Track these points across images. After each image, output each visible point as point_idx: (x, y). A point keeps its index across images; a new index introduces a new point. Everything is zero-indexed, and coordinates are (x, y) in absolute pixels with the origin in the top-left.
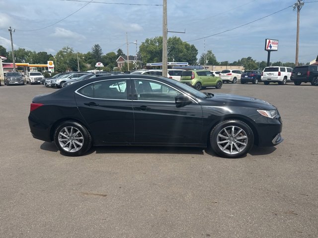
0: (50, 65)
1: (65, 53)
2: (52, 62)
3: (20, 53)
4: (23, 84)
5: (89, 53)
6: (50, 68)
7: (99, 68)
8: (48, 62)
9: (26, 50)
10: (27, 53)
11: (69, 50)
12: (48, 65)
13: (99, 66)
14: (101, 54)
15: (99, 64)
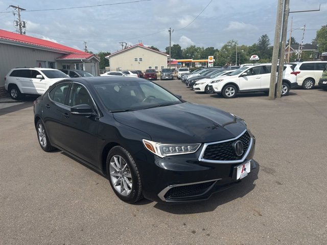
0: (211, 60)
1: (230, 47)
2: (213, 57)
3: (191, 50)
4: (172, 79)
5: (254, 46)
6: (210, 63)
7: (254, 62)
8: (209, 57)
9: (196, 47)
10: (196, 50)
11: (233, 43)
12: (209, 61)
13: (254, 59)
14: (268, 45)
15: (254, 57)
